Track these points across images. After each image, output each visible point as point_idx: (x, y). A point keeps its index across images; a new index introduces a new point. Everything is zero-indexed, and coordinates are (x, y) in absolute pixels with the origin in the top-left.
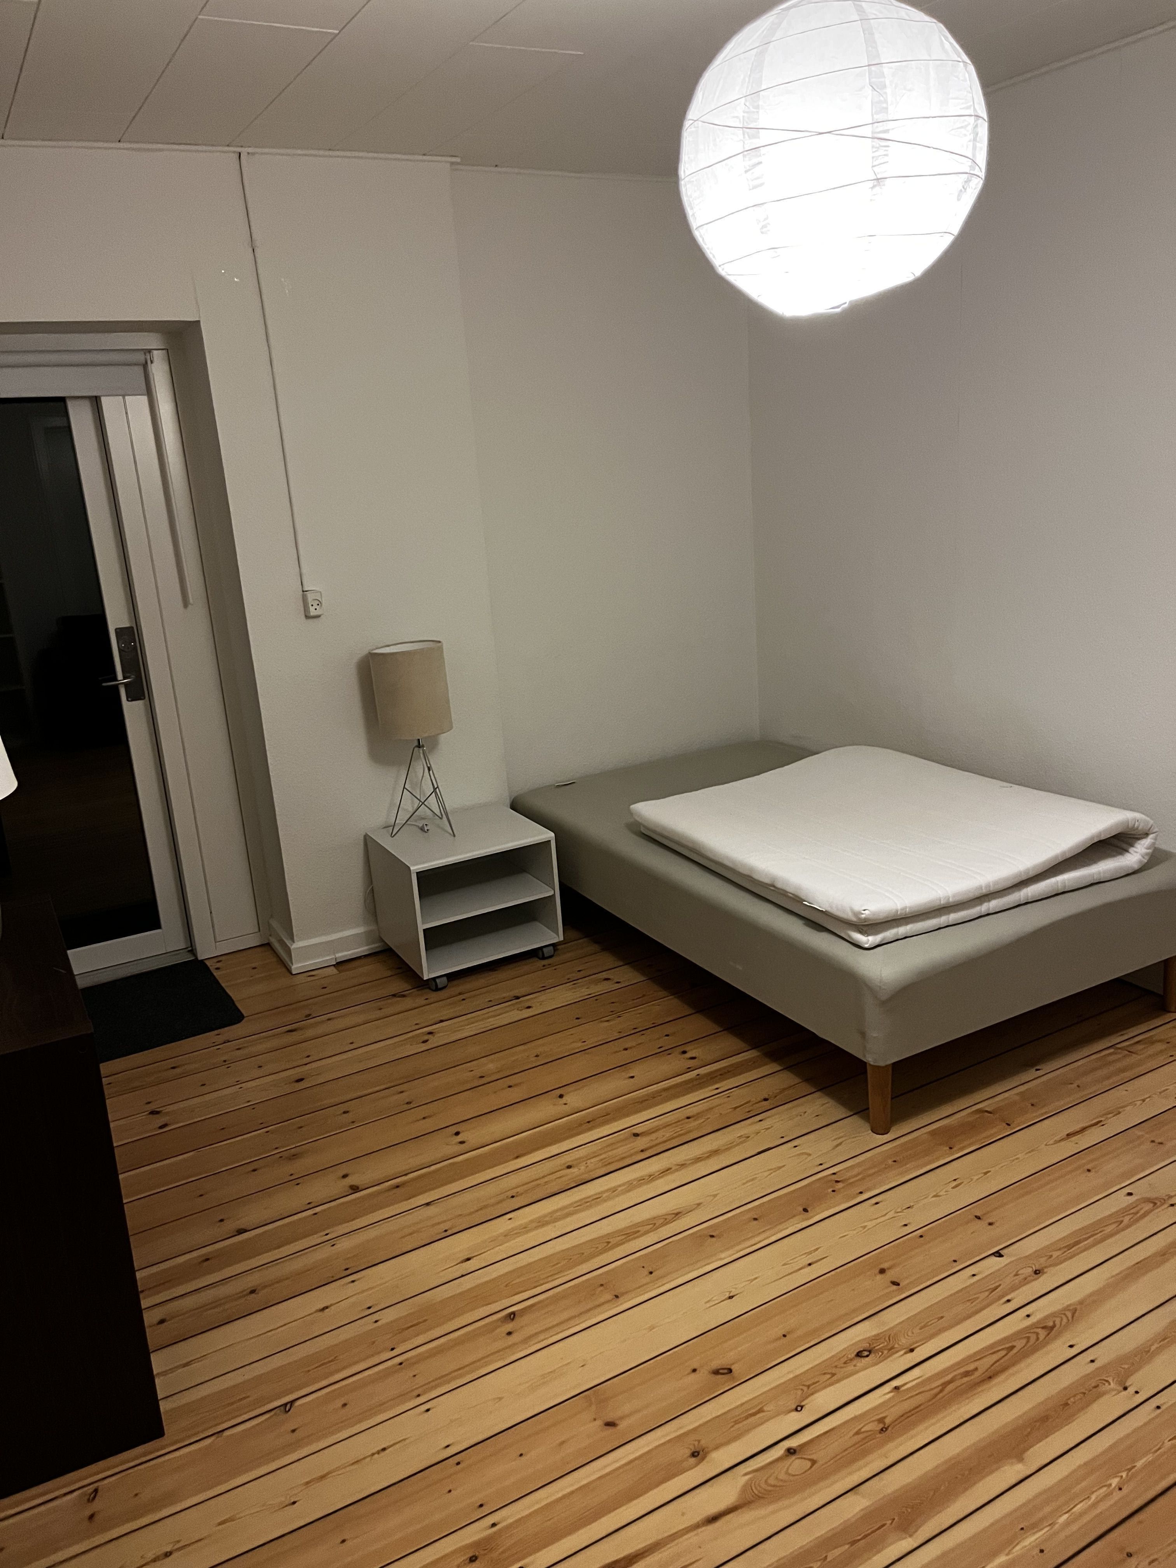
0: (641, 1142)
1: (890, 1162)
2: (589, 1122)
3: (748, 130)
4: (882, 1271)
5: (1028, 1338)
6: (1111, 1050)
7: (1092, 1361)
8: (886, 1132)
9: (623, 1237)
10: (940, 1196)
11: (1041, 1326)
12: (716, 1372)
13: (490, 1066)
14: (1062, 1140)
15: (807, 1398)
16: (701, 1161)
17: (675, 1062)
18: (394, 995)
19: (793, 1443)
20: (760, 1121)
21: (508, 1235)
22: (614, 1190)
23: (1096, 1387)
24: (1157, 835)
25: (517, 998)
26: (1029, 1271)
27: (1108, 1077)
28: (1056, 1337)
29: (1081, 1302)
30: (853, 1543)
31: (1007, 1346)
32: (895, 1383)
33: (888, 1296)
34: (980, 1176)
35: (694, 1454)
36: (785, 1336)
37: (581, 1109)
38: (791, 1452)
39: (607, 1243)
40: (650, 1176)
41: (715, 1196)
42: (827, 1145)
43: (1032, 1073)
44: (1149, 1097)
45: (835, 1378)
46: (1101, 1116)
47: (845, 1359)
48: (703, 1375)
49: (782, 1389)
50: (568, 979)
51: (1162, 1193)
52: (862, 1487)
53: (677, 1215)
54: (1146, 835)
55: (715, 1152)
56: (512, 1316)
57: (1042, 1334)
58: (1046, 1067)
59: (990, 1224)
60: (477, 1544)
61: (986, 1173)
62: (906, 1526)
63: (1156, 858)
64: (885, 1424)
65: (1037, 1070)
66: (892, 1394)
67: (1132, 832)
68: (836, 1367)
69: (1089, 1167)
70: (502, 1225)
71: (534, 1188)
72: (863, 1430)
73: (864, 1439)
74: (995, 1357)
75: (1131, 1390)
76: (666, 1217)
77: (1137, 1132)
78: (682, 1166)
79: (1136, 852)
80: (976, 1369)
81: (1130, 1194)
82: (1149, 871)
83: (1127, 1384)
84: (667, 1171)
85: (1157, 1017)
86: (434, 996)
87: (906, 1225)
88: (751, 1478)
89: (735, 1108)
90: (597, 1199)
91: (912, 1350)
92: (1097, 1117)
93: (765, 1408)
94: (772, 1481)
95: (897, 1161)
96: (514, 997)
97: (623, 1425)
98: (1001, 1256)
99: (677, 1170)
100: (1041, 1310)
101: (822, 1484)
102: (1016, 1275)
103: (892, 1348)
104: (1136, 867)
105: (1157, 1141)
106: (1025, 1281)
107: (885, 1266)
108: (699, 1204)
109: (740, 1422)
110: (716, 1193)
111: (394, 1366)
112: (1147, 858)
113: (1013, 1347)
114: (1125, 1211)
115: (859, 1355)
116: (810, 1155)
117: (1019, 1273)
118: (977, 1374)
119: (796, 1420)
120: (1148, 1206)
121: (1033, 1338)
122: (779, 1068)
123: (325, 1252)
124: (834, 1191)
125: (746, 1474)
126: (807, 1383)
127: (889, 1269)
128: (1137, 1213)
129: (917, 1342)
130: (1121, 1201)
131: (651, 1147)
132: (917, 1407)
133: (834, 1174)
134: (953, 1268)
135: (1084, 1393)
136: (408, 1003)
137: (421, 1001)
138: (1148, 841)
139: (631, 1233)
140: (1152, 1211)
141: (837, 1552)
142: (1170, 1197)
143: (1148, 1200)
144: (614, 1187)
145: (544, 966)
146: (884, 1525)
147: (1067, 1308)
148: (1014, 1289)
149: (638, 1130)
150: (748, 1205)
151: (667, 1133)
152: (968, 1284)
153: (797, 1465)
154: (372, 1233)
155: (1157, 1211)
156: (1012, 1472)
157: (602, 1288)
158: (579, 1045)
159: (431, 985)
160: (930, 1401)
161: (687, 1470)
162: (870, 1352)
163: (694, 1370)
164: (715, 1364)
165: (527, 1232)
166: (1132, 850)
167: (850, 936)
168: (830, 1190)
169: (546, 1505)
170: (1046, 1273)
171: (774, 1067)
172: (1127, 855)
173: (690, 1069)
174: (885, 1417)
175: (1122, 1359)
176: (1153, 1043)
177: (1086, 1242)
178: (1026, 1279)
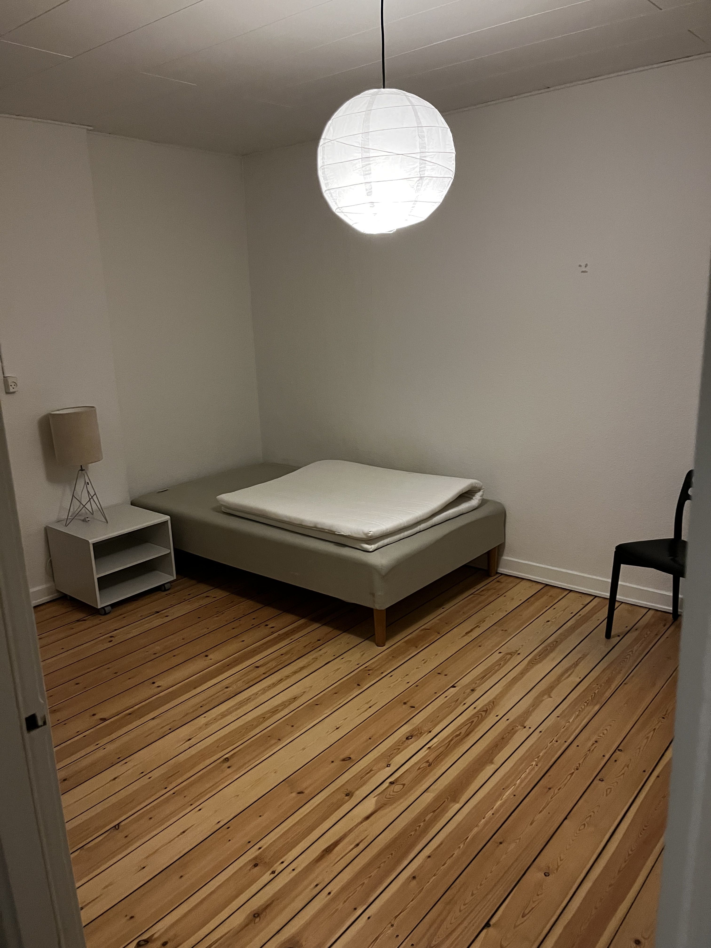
0: (262, 670)
1: (390, 658)
2: (228, 665)
3: (363, 149)
4: (405, 703)
5: (478, 716)
6: (472, 596)
7: (508, 720)
8: (382, 645)
9: (270, 714)
10: (419, 668)
11: (482, 710)
12: (344, 760)
13: (157, 648)
14: (464, 636)
15: (390, 761)
16: (297, 673)
17: (264, 631)
18: (78, 621)
19: (390, 780)
20: (320, 650)
21: (207, 725)
22: (256, 694)
23: (513, 729)
24: (484, 490)
25: (158, 612)
26: (469, 690)
27: (475, 607)
28: (490, 714)
29: (495, 698)
30: (434, 811)
31: (471, 721)
32: (427, 746)
33: (411, 712)
34: (434, 657)
35: (347, 795)
36: (370, 739)
37: (221, 660)
38: (392, 783)
39: (263, 718)
40: (273, 684)
41: (311, 687)
42: (358, 655)
43: (441, 610)
44: (495, 613)
45: (400, 750)
46: (477, 623)
47: (402, 742)
48: (337, 763)
49: (377, 760)
50: (185, 599)
51: (513, 650)
52: (429, 789)
53: (295, 699)
54: (479, 490)
55: (302, 668)
56: (227, 759)
57: (483, 714)
58: (447, 606)
59: (446, 675)
60: (255, 858)
61: (436, 655)
62: (455, 799)
63: (483, 502)
64: (429, 762)
65: (443, 608)
66: (427, 751)
67: (474, 489)
68: (399, 745)
69: (480, 644)
70: (202, 720)
71: (211, 701)
72: (421, 767)
73: (422, 771)
74: (467, 727)
75: (527, 727)
76: (290, 700)
77: (494, 627)
78: (288, 677)
79: (476, 499)
80: (461, 733)
81: (500, 653)
82: (481, 508)
83: (525, 725)
84: (281, 681)
85: (487, 579)
86: (103, 618)
87: (408, 683)
88: (378, 798)
89: (305, 646)
90: (248, 700)
91: (430, 732)
92: (476, 624)
93: (374, 769)
94: (388, 796)
95: (394, 656)
96: (156, 612)
97: (306, 792)
98: (455, 687)
99: (286, 679)
100: (480, 704)
101: (412, 792)
102: (464, 693)
103: (421, 733)
104: (477, 505)
105: (504, 629)
106: (469, 695)
107: (405, 701)
108: (304, 692)
109: (363, 777)
110: (311, 685)
111: (170, 795)
112: (481, 501)
113: (473, 722)
114: (500, 659)
115: (407, 738)
116: (351, 661)
117: (465, 692)
118: (461, 735)
119: (388, 771)
120: (509, 656)
121: (480, 716)
122: (319, 625)
123: (100, 754)
124: (369, 674)
125: (374, 797)
126: (389, 755)
127: (407, 702)
128: (506, 659)
129: (431, 728)
130: (497, 657)
131: (268, 671)
132: (441, 753)
133: (366, 667)
134: (435, 696)
135: (509, 733)
136: (88, 624)
137: (96, 621)
138: (480, 493)
139: (274, 711)
140: (511, 658)
141: (429, 816)
142: (517, 651)
143: (510, 654)
144: (256, 693)
145: (166, 594)
146: (445, 801)
147: (490, 702)
148: (465, 699)
149: (257, 664)
150: (329, 688)
151: (274, 664)
152: (445, 700)
153: (397, 788)
154: (125, 739)
155: (514, 657)
156: (489, 769)
157: (269, 738)
158: (205, 631)
159: (103, 612)
160: (445, 749)
161: (346, 802)
162: (412, 736)
163: (333, 762)
164: (342, 757)
165: (217, 722)
166: (474, 498)
167: (362, 547)
168: (367, 674)
169: (283, 833)
170: (476, 690)
171: (316, 625)
172: (472, 500)
173: (273, 633)
174: (429, 760)
175: (520, 717)
176: (489, 590)
177: (489, 675)
178: (468, 694)
